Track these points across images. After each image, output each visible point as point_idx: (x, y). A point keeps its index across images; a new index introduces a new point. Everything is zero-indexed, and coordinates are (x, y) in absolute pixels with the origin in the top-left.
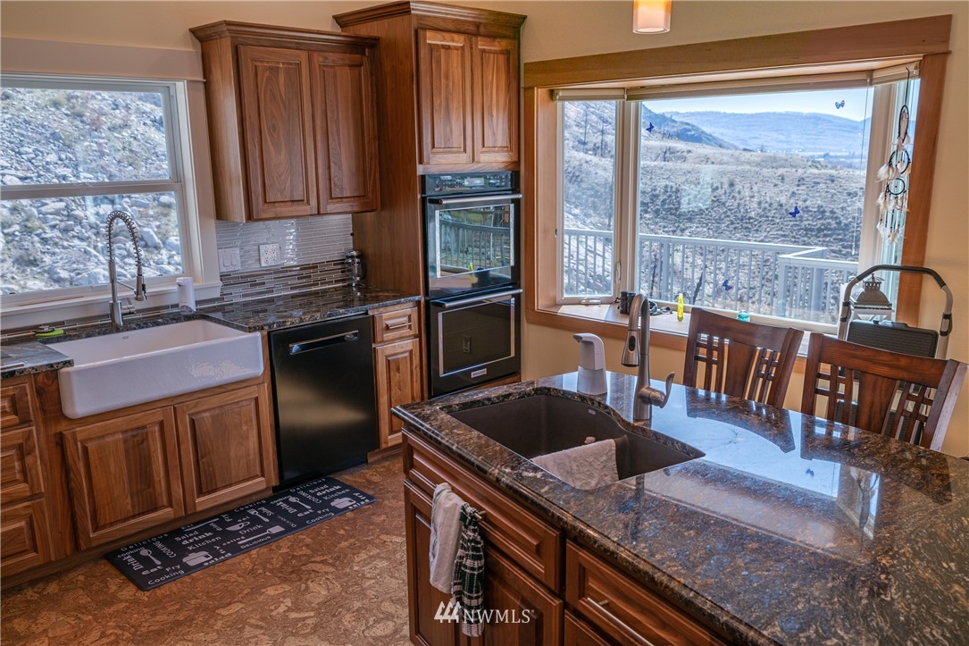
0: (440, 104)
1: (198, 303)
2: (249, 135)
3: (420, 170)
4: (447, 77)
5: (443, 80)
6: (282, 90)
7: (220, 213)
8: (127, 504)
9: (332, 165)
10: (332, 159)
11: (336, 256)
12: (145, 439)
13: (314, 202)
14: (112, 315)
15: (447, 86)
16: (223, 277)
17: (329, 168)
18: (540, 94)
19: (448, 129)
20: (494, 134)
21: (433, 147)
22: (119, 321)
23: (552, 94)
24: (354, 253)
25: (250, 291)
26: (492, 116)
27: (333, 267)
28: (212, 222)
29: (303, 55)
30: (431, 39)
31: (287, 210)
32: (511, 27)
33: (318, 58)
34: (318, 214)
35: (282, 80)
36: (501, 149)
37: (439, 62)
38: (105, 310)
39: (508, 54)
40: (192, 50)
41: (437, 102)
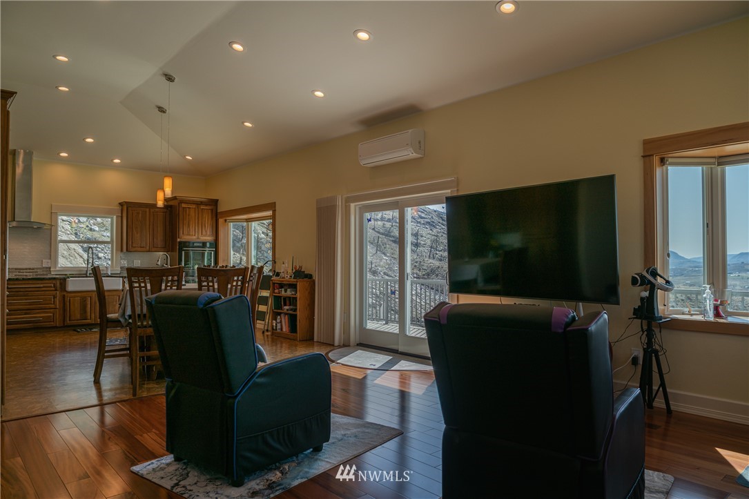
1: (112, 273)
2: (129, 229)
3: (178, 240)
4: (189, 215)
5: (187, 216)
6: (140, 218)
7: (122, 251)
8: (78, 316)
10: (155, 237)
12: (85, 301)
13: (148, 248)
14: (86, 274)
15: (189, 218)
16: (121, 268)
17: (153, 239)
18: (221, 221)
19: (189, 229)
20: (206, 231)
21: (183, 233)
22: (88, 275)
23: (226, 220)
26: (205, 226)
28: (119, 252)
29: (147, 210)
30: (183, 205)
31: (139, 249)
32: (214, 203)
33: (152, 210)
34: (149, 251)
35: (140, 215)
36: (209, 236)
37: (186, 211)
38: (85, 272)
39: (212, 210)
40: (119, 208)
41: (185, 222)
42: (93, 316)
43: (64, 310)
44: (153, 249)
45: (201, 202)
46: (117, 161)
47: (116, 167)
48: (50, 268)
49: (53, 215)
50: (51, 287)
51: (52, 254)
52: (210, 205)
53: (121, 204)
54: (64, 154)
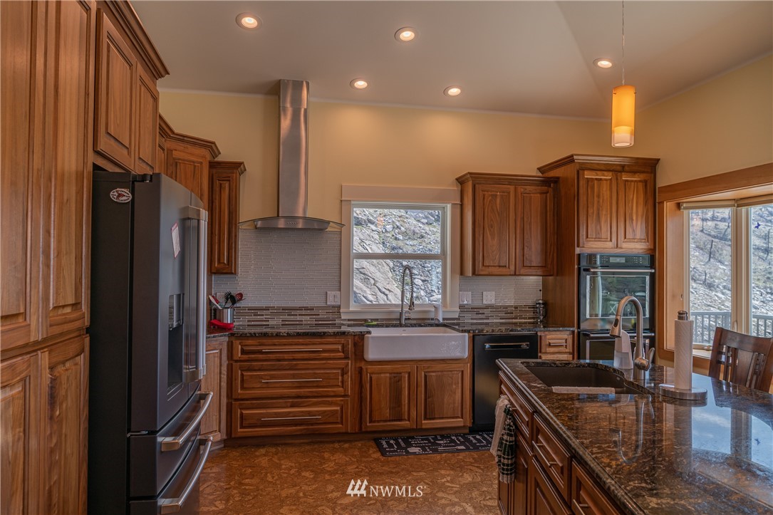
0: (593, 213)
1: (444, 319)
2: (477, 229)
3: (578, 251)
4: (599, 196)
5: (596, 198)
6: (498, 206)
7: (462, 273)
8: (387, 413)
9: (526, 248)
10: (526, 244)
11: (530, 302)
12: (400, 380)
13: (512, 268)
14: (400, 319)
15: (598, 202)
16: (461, 307)
17: (523, 249)
18: (668, 206)
19: (598, 227)
20: (634, 230)
21: (587, 237)
22: (403, 322)
23: (679, 206)
24: (541, 302)
25: (475, 316)
26: (632, 220)
27: (528, 309)
28: (458, 276)
29: (512, 188)
30: (588, 175)
31: (496, 270)
32: (649, 166)
33: (521, 189)
34: (515, 275)
35: (498, 201)
36: (640, 240)
37: (593, 188)
38: (397, 316)
39: (645, 182)
40: (456, 188)
41: (590, 211)
42: (413, 414)
43: (361, 399)
44: (523, 271)
45: (623, 166)
46: (454, 92)
47: (453, 108)
48: (339, 307)
49: (344, 205)
50: (337, 351)
51: (341, 278)
52: (643, 172)
53: (461, 181)
54: (361, 84)
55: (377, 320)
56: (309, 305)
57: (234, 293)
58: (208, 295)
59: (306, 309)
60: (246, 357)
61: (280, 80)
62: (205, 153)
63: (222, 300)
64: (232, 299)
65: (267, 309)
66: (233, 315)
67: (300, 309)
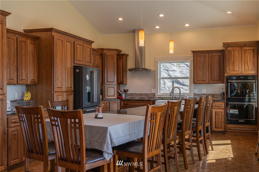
1: (189, 98)
2: (195, 69)
3: (226, 75)
4: (234, 56)
5: (232, 57)
6: (202, 61)
9: (212, 74)
10: (212, 73)
11: (220, 93)
13: (207, 81)
14: (173, 98)
15: (234, 58)
16: (194, 94)
17: (211, 75)
19: (234, 67)
20: (248, 67)
21: (229, 70)
24: (223, 92)
26: (248, 63)
27: (219, 95)
28: (193, 84)
29: (207, 55)
30: (229, 49)
31: (202, 82)
32: (256, 44)
33: (210, 55)
34: (209, 83)
35: (202, 59)
36: (251, 70)
37: (231, 53)
39: (254, 50)
40: (192, 55)
41: (230, 61)
44: (212, 82)
45: (245, 45)
46: (187, 25)
47: (188, 29)
48: (155, 94)
51: (155, 85)
54: (157, 27)
55: (166, 98)
56: (146, 93)
57: (126, 89)
58: (117, 90)
59: (146, 94)
60: (124, 106)
61: (135, 29)
62: (115, 52)
63: (123, 91)
64: (125, 91)
65: (135, 94)
66: (125, 96)
67: (144, 94)
